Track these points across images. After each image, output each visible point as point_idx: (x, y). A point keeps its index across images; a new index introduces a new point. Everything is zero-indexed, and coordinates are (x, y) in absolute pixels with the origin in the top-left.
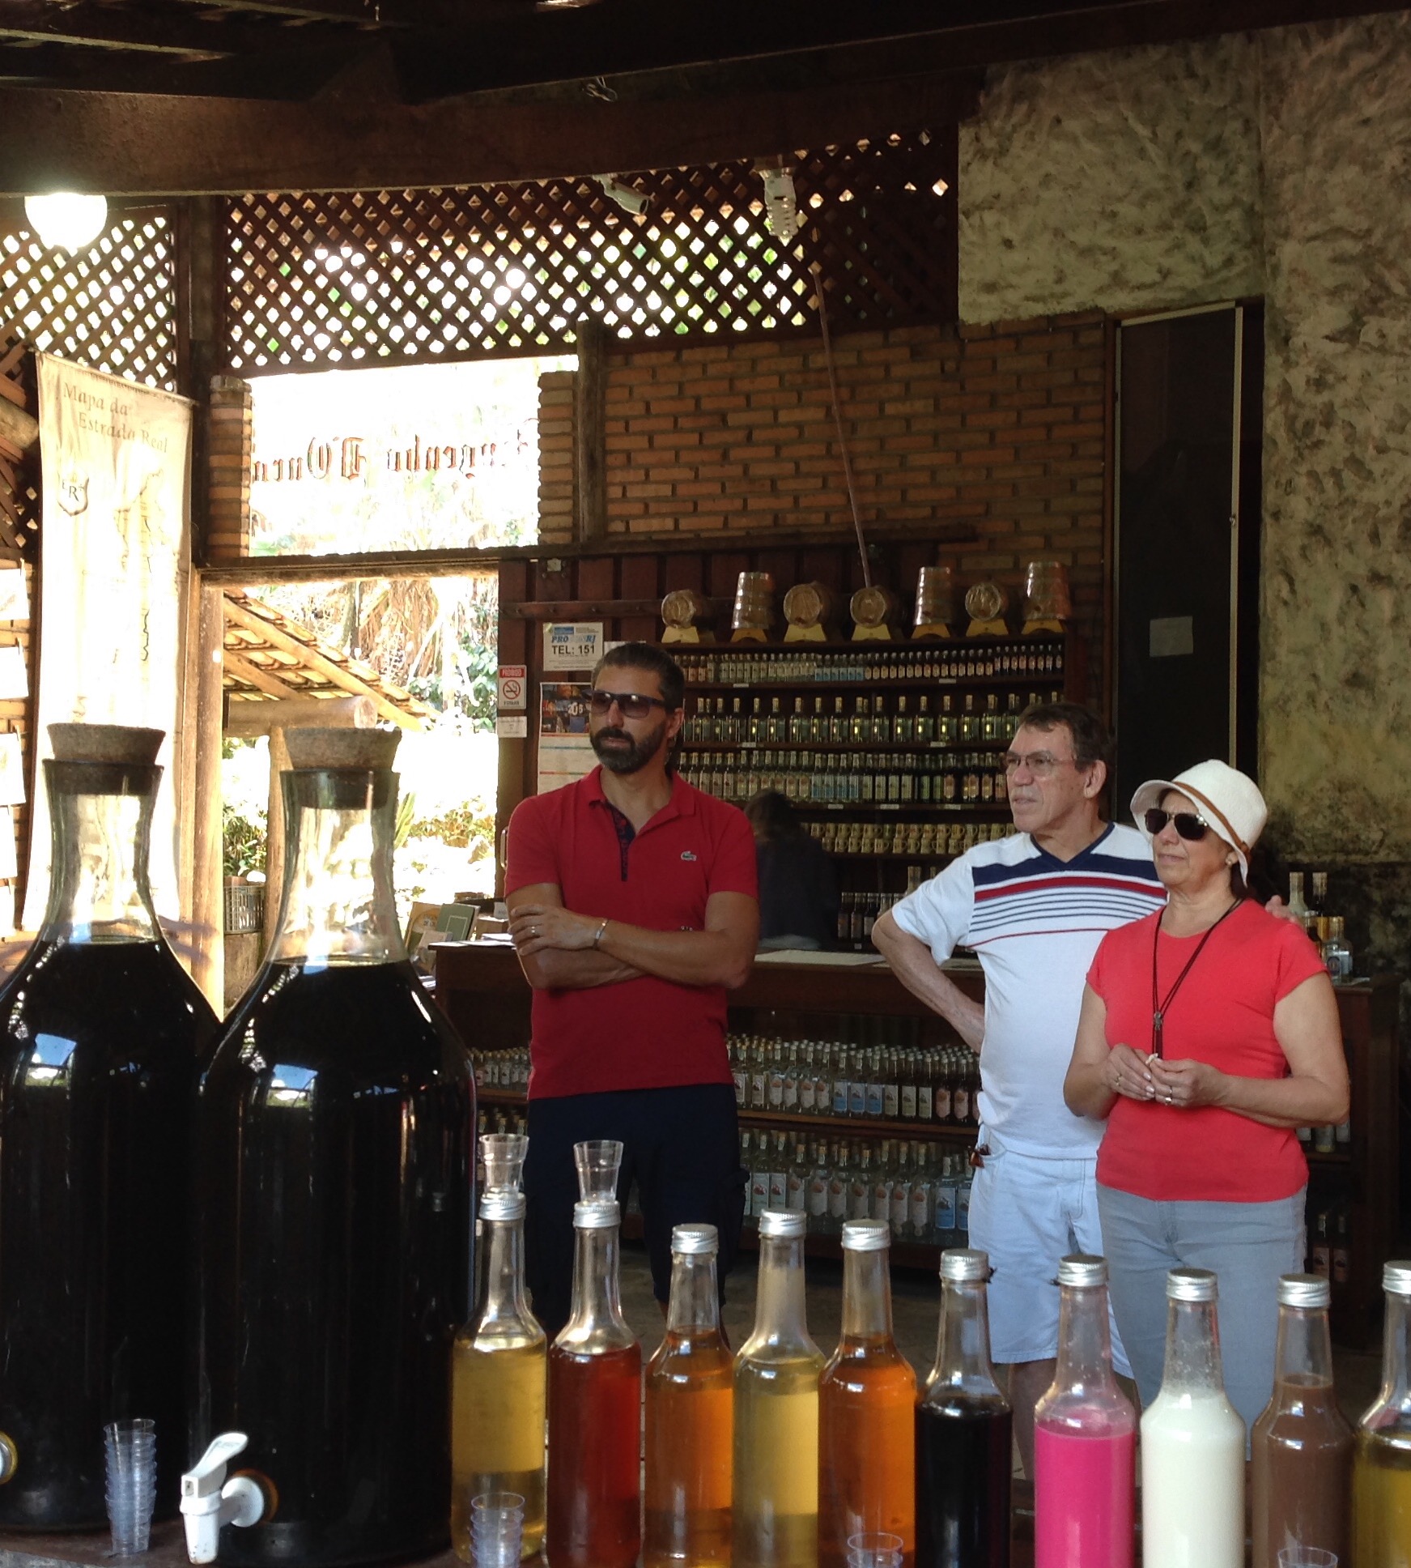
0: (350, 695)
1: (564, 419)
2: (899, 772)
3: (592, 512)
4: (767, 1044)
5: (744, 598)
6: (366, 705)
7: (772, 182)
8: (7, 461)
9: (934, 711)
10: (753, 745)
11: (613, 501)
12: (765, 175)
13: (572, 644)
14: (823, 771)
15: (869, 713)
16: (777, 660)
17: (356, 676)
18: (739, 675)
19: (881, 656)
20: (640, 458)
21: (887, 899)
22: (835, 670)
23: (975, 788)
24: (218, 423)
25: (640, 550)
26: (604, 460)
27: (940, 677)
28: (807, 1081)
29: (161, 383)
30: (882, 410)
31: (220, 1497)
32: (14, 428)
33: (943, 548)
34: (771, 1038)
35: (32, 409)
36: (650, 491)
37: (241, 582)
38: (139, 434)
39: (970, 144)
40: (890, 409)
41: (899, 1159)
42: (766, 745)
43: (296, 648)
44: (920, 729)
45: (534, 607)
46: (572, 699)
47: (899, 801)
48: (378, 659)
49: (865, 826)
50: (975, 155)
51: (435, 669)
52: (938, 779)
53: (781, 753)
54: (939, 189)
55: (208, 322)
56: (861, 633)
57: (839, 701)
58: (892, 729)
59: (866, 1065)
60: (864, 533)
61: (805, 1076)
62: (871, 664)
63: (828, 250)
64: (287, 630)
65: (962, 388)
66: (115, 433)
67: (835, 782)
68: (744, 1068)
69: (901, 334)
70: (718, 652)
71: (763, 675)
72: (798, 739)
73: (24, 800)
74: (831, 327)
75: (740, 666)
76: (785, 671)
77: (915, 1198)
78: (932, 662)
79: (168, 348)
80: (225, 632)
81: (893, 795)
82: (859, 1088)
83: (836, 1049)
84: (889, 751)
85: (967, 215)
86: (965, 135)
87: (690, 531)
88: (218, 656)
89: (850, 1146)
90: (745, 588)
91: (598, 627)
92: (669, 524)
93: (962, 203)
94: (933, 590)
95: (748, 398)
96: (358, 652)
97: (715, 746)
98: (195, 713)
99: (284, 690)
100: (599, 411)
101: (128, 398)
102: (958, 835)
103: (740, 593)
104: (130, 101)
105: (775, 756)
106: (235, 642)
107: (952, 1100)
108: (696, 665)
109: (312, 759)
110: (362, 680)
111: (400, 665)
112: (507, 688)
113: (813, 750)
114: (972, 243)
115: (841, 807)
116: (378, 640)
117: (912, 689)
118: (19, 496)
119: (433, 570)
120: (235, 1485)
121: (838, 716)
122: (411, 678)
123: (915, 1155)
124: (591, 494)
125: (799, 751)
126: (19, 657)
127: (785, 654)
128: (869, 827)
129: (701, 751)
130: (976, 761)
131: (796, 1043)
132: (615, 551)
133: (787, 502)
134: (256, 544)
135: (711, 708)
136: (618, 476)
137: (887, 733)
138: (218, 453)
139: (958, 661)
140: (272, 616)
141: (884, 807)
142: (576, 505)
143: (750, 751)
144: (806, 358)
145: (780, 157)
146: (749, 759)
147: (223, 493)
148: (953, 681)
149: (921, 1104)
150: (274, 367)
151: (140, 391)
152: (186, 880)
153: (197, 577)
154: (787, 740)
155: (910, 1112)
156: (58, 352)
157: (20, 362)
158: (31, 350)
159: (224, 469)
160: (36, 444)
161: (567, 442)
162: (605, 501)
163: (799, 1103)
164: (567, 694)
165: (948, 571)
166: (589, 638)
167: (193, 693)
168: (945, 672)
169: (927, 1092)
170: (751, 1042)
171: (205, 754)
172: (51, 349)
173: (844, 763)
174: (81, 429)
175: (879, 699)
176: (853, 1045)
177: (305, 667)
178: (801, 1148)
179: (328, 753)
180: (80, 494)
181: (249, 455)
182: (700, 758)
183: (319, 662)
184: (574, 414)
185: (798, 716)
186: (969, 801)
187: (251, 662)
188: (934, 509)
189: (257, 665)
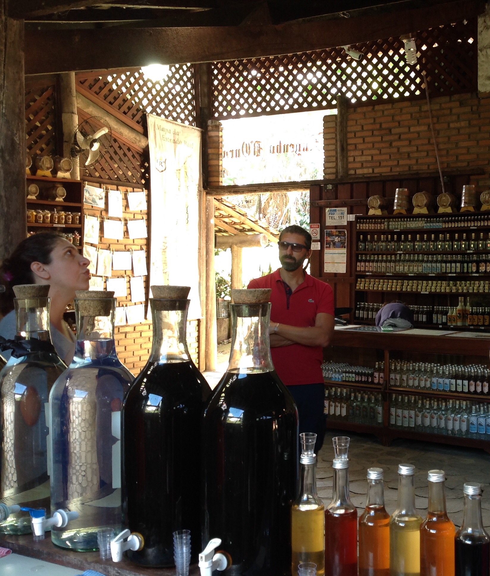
0: (259, 233)
1: (332, 133)
2: (455, 262)
3: (343, 167)
4: (407, 364)
5: (398, 198)
6: (264, 237)
7: (407, 44)
8: (138, 153)
9: (468, 239)
10: (401, 252)
11: (350, 163)
12: (405, 41)
13: (336, 216)
14: (427, 262)
15: (444, 240)
16: (410, 221)
17: (261, 226)
18: (396, 227)
19: (449, 218)
20: (360, 147)
21: (451, 309)
22: (431, 224)
23: (484, 268)
24: (210, 137)
25: (361, 180)
26: (347, 148)
27: (471, 226)
28: (422, 377)
29: (191, 124)
30: (449, 126)
31: (212, 561)
32: (140, 141)
33: (472, 177)
34: (409, 361)
35: (145, 134)
36: (364, 158)
37: (220, 195)
38: (183, 142)
39: (482, 24)
40: (452, 125)
41: (456, 406)
42: (407, 252)
43: (240, 217)
44: (463, 246)
45: (322, 202)
46: (336, 236)
47: (455, 273)
48: (268, 218)
49: (443, 282)
50: (484, 28)
51: (288, 222)
52: (470, 264)
53: (412, 255)
54: (471, 41)
55: (206, 100)
56: (441, 210)
57: (433, 236)
58: (453, 246)
59: (443, 372)
60: (443, 172)
61: (421, 376)
62: (445, 222)
63: (429, 66)
64: (237, 210)
65: (479, 116)
66: (175, 142)
67: (432, 266)
68: (399, 372)
69: (456, 97)
70: (389, 218)
71: (405, 226)
72: (418, 250)
73: (147, 274)
74: (429, 94)
75: (396, 223)
76: (413, 225)
77: (461, 421)
78: (468, 221)
79: (192, 110)
80: (215, 212)
81: (453, 270)
82: (441, 380)
83: (432, 366)
84: (452, 254)
85: (481, 51)
86: (480, 21)
87: (378, 173)
88: (213, 221)
89: (438, 401)
90: (398, 195)
91: (345, 209)
92: (370, 171)
93: (479, 46)
94: (468, 193)
95: (399, 123)
96: (261, 215)
97: (388, 252)
98: (205, 242)
99: (236, 232)
100: (345, 130)
101: (179, 129)
102: (478, 285)
103: (396, 196)
104: (176, 30)
105: (410, 256)
106: (218, 215)
107: (475, 385)
108: (381, 223)
109: (241, 300)
110: (263, 228)
111: (276, 220)
112: (313, 232)
113: (424, 254)
114: (483, 61)
115: (434, 275)
116: (268, 211)
117: (460, 231)
118: (142, 166)
119: (287, 189)
120: (217, 556)
121: (433, 241)
122: (280, 225)
123: (462, 405)
124: (342, 160)
125: (418, 254)
126: (144, 223)
127: (413, 219)
128: (444, 282)
129: (383, 255)
130: (484, 258)
131: (418, 364)
132: (351, 181)
133: (413, 162)
134: (225, 181)
135: (386, 239)
136: (352, 153)
137: (451, 248)
138: (211, 148)
139: (477, 220)
140: (231, 206)
141: (450, 275)
142: (337, 164)
143: (400, 254)
144: (420, 107)
145: (410, 34)
146: (400, 258)
147: (213, 162)
148: (476, 228)
149: (464, 387)
150: (229, 116)
151: (183, 126)
152: (203, 301)
153: (205, 193)
154: (414, 250)
155: (460, 389)
156: (154, 113)
157: (141, 117)
158: (145, 113)
159: (213, 154)
160: (147, 147)
161: (334, 141)
162: (347, 163)
163: (419, 386)
164: (335, 234)
165: (474, 186)
166: (342, 213)
167: (204, 235)
168: (473, 225)
169: (466, 382)
170: (402, 363)
171: (209, 256)
172: (151, 112)
173: (435, 259)
174: (163, 141)
175: (448, 235)
176: (439, 365)
177: (243, 223)
178: (420, 402)
179: (246, 298)
180: (163, 164)
181: (221, 148)
182: (382, 257)
183: (248, 222)
184: (336, 131)
185: (418, 241)
186: (482, 273)
187: (224, 222)
188: (468, 163)
189: (226, 223)
